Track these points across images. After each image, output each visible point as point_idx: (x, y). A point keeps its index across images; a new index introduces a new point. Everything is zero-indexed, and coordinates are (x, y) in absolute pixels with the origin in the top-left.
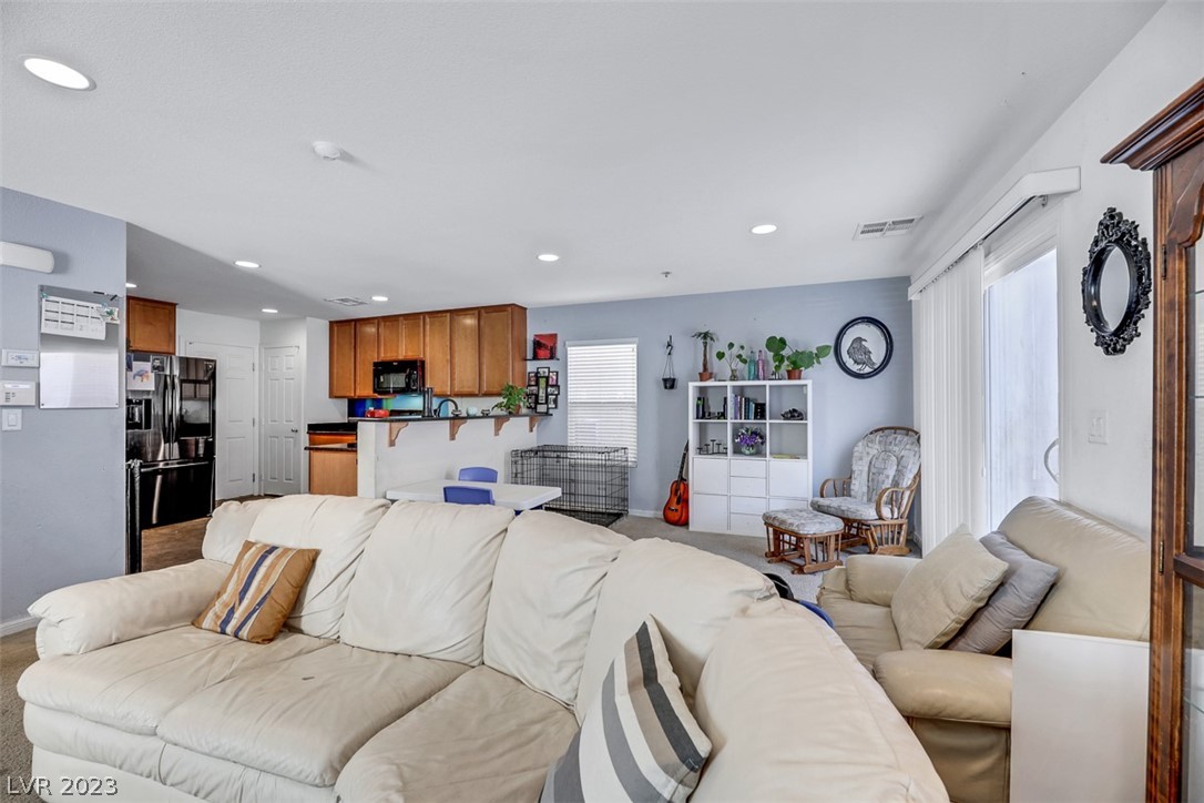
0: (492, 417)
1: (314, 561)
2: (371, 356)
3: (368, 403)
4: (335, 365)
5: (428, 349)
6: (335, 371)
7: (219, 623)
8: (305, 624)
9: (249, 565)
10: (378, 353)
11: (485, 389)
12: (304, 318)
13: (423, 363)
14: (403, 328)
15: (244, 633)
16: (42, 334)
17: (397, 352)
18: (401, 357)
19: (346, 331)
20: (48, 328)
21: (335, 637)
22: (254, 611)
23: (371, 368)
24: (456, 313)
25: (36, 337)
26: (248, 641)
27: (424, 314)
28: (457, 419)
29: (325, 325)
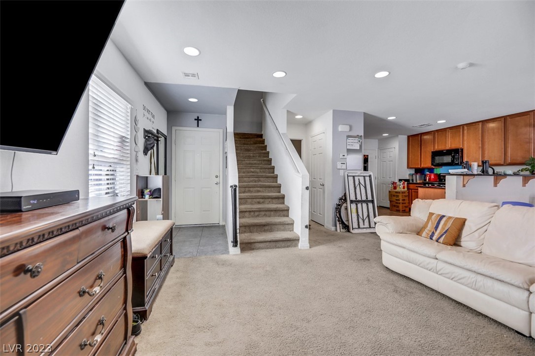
0: (521, 175)
1: (464, 222)
2: (431, 149)
3: (426, 170)
4: (410, 154)
5: (465, 143)
6: (410, 157)
7: (429, 236)
8: (462, 244)
9: (436, 220)
10: (434, 147)
11: (509, 161)
12: (397, 136)
13: (462, 150)
14: (449, 134)
15: (441, 240)
16: (348, 149)
17: (445, 146)
18: (447, 148)
19: (416, 140)
20: (349, 147)
21: (480, 252)
22: (443, 235)
23: (430, 154)
24: (484, 122)
25: (346, 150)
26: (443, 243)
27: (463, 125)
28: (498, 177)
29: (405, 138)
